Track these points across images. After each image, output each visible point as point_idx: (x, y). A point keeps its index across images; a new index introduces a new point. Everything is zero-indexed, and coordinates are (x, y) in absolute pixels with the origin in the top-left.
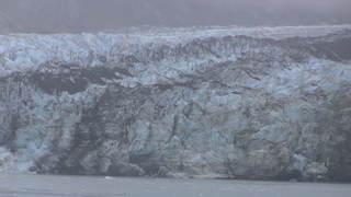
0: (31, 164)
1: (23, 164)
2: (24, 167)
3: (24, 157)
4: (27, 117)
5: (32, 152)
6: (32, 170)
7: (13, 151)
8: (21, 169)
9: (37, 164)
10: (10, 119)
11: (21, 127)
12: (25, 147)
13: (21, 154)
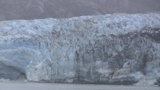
0: (155, 81)
1: (151, 81)
2: (151, 82)
3: (151, 77)
4: (152, 56)
5: (155, 74)
6: (155, 84)
7: (145, 74)
8: (150, 84)
9: (158, 81)
10: (143, 56)
11: (149, 61)
12: (151, 72)
13: (149, 75)
